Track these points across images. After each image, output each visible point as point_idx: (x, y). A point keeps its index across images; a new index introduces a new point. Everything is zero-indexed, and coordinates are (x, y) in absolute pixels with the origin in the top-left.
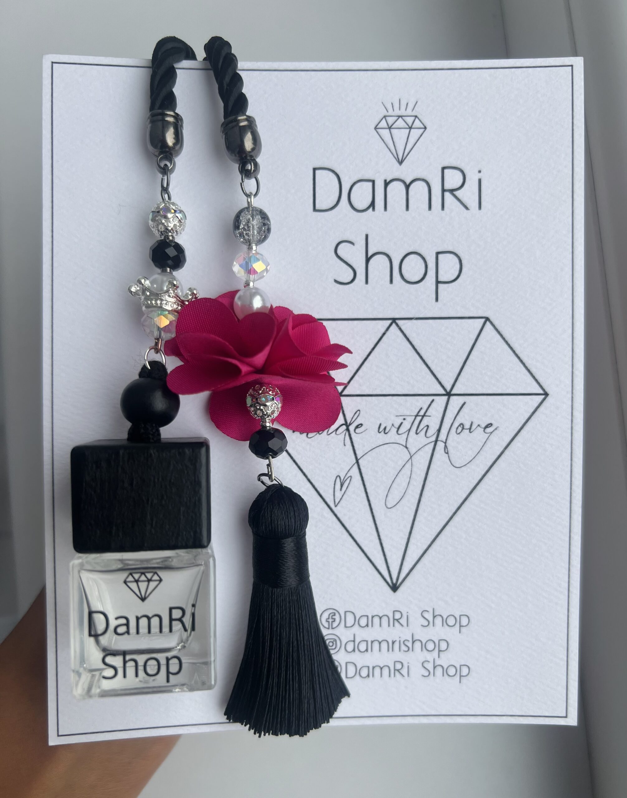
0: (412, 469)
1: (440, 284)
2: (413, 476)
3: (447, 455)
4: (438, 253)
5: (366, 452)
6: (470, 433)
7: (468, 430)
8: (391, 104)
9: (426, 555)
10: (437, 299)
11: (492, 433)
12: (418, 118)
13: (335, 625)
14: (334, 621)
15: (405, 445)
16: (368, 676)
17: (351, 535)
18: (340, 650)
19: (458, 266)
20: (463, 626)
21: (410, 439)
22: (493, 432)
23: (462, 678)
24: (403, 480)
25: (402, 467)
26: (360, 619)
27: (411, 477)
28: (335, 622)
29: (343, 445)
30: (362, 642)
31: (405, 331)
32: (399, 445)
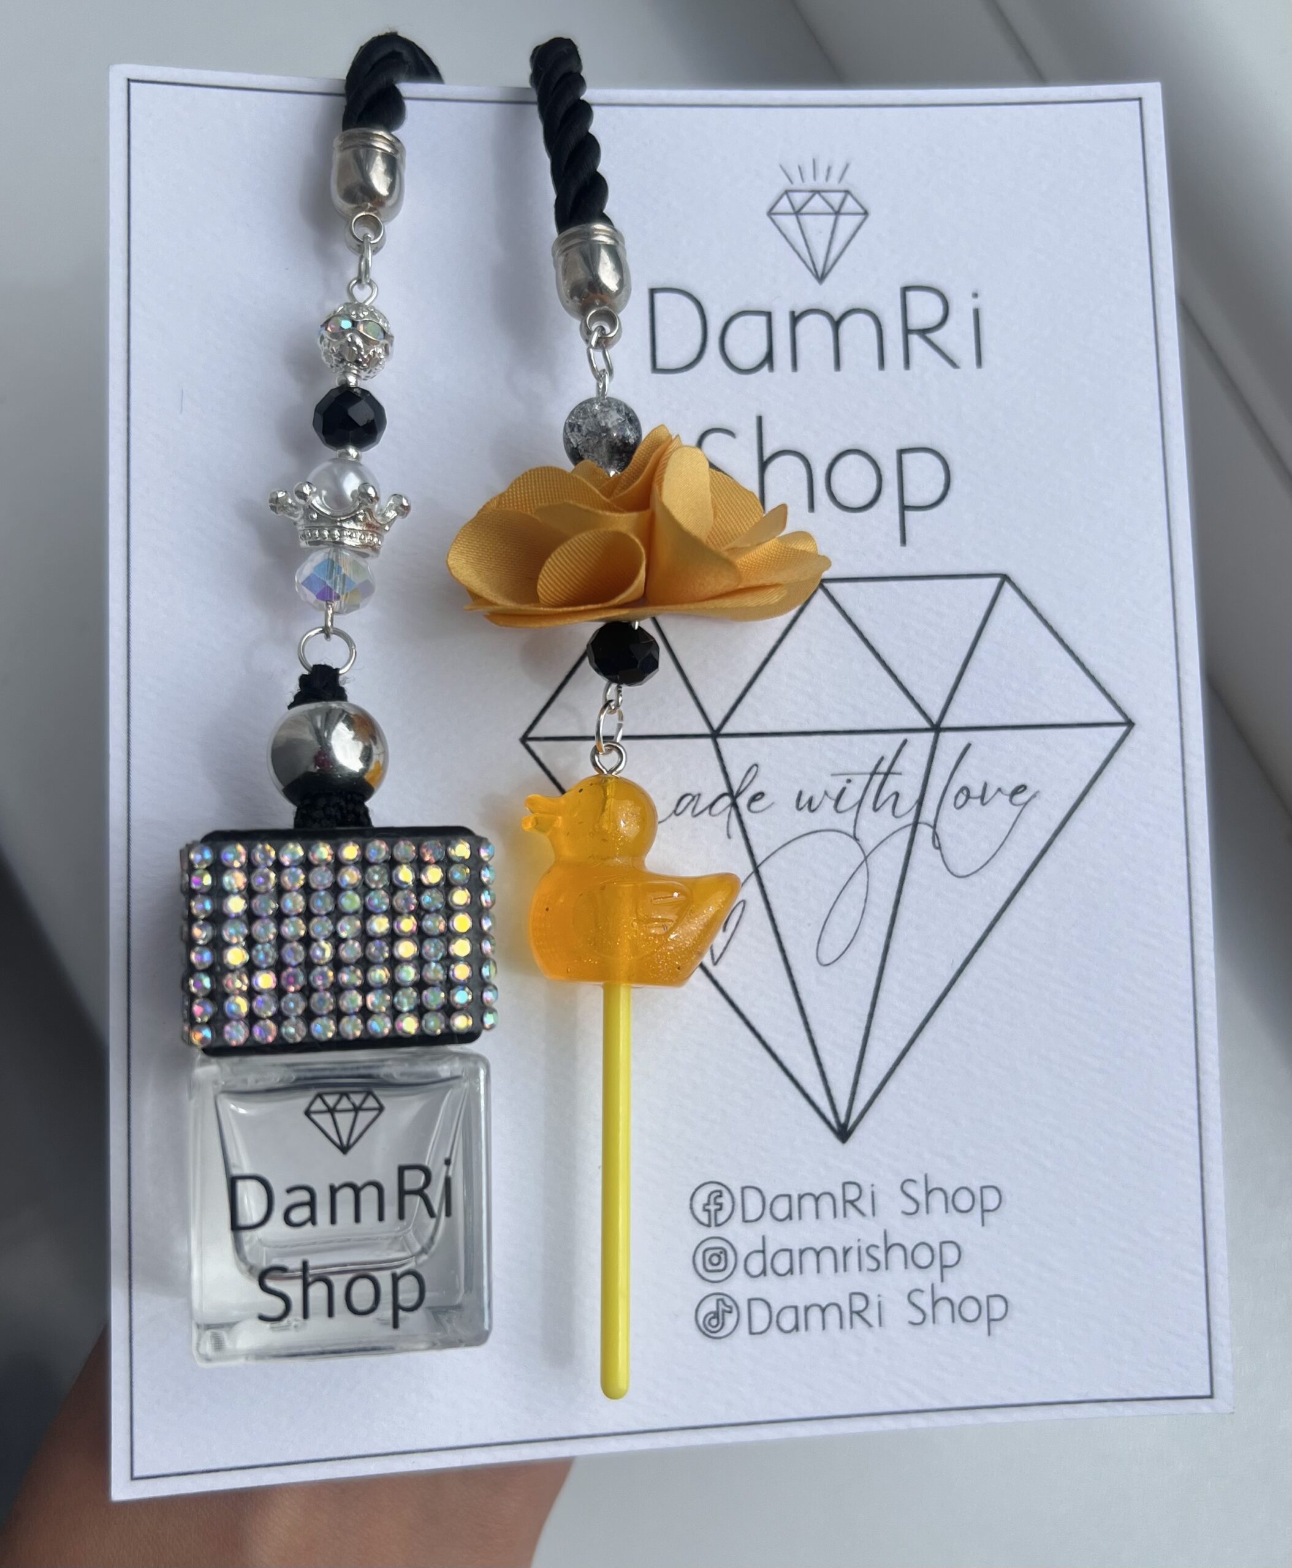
0: (868, 882)
1: (908, 510)
2: (872, 896)
3: (938, 852)
4: (901, 452)
5: (774, 850)
6: (981, 806)
7: (979, 801)
8: (797, 169)
9: (904, 1062)
10: (904, 541)
11: (1026, 804)
12: (852, 196)
13: (721, 1217)
14: (720, 1209)
15: (851, 833)
16: (796, 1327)
17: (748, 1024)
18: (735, 1273)
19: (942, 476)
20: (988, 1211)
21: (863, 823)
22: (1029, 803)
23: (993, 1324)
24: (850, 906)
25: (847, 880)
26: (775, 1203)
27: (868, 901)
28: (723, 1211)
29: (726, 836)
30: (782, 1253)
31: (842, 604)
32: (839, 834)
